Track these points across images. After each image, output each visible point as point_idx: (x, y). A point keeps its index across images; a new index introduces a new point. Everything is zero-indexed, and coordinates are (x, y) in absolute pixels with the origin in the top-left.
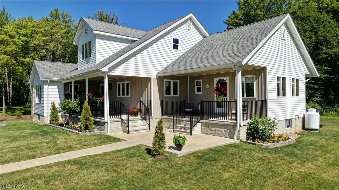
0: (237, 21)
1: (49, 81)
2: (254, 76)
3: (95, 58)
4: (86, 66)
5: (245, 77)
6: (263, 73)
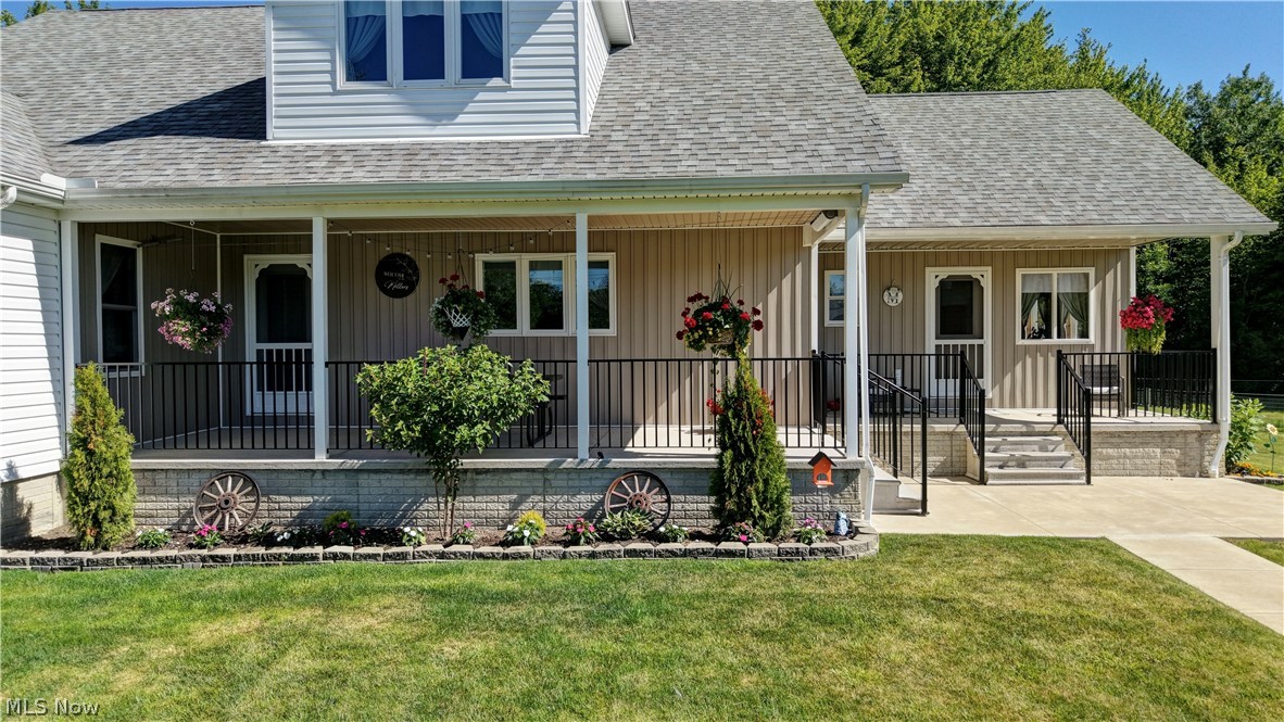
1: (12, 195)
2: (1091, 271)
3: (572, 94)
4: (408, 131)
5: (1055, 272)
6: (1119, 265)
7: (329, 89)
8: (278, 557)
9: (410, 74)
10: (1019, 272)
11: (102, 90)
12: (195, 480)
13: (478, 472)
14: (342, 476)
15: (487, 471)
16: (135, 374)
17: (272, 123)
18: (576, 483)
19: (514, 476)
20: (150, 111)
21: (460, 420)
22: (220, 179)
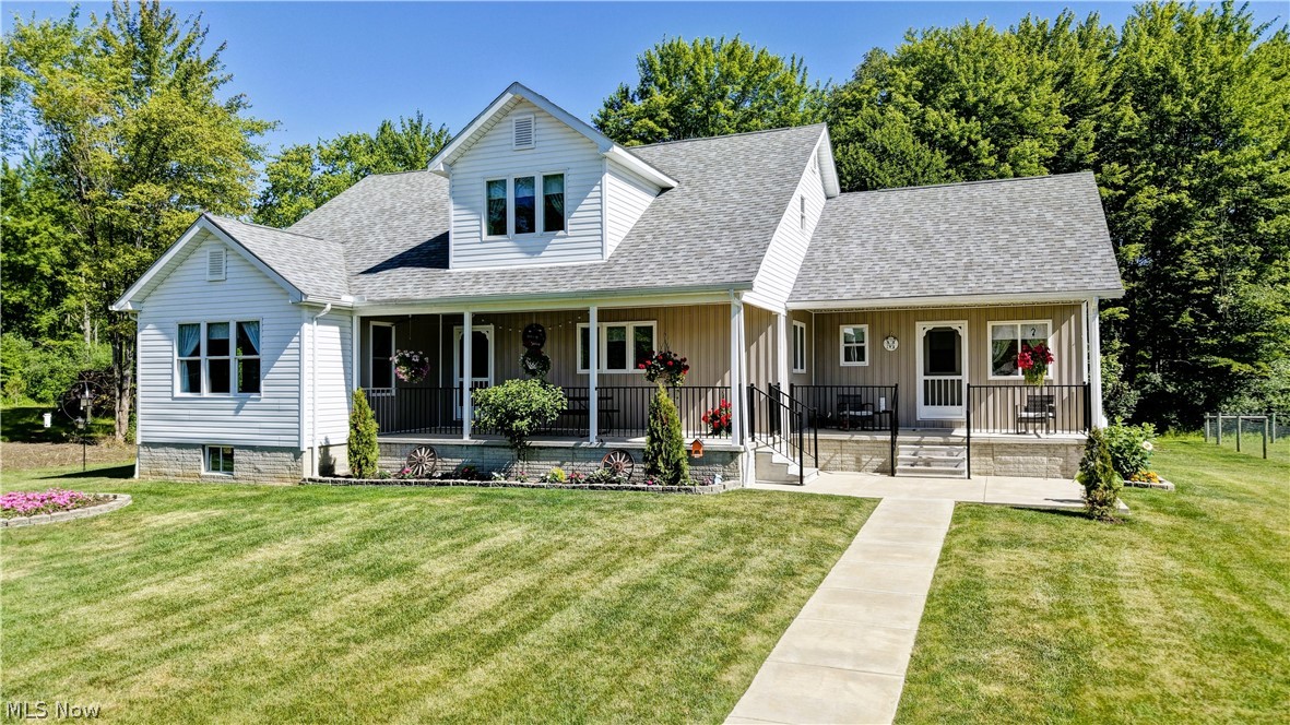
0: (651, 124)
1: (329, 307)
2: (1049, 323)
3: (599, 238)
4: (517, 262)
5: (1019, 323)
6: (1073, 317)
7: (479, 240)
8: (433, 484)
9: (519, 230)
10: (990, 325)
11: (381, 237)
12: (408, 449)
13: (540, 448)
14: (476, 448)
15: (545, 448)
16: (389, 394)
17: (452, 259)
18: (589, 456)
19: (558, 451)
20: (401, 251)
21: (516, 417)
22: (421, 295)
